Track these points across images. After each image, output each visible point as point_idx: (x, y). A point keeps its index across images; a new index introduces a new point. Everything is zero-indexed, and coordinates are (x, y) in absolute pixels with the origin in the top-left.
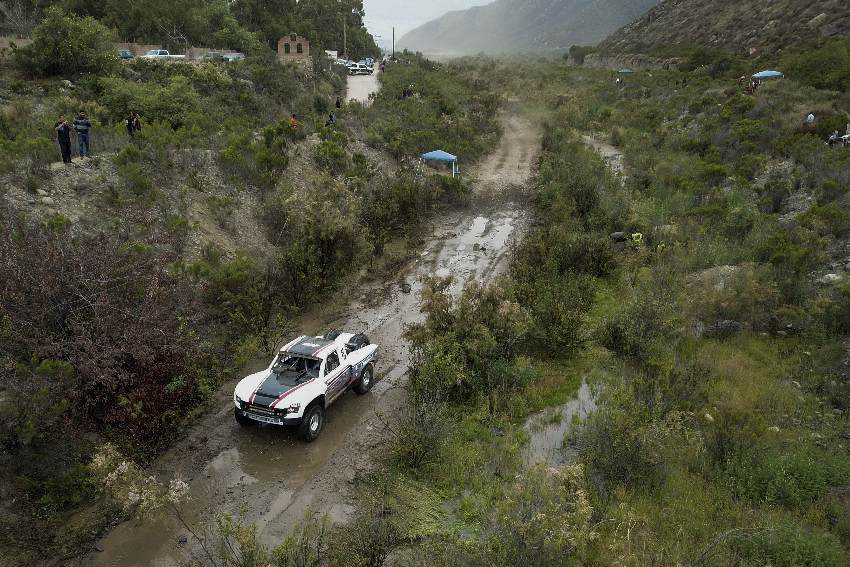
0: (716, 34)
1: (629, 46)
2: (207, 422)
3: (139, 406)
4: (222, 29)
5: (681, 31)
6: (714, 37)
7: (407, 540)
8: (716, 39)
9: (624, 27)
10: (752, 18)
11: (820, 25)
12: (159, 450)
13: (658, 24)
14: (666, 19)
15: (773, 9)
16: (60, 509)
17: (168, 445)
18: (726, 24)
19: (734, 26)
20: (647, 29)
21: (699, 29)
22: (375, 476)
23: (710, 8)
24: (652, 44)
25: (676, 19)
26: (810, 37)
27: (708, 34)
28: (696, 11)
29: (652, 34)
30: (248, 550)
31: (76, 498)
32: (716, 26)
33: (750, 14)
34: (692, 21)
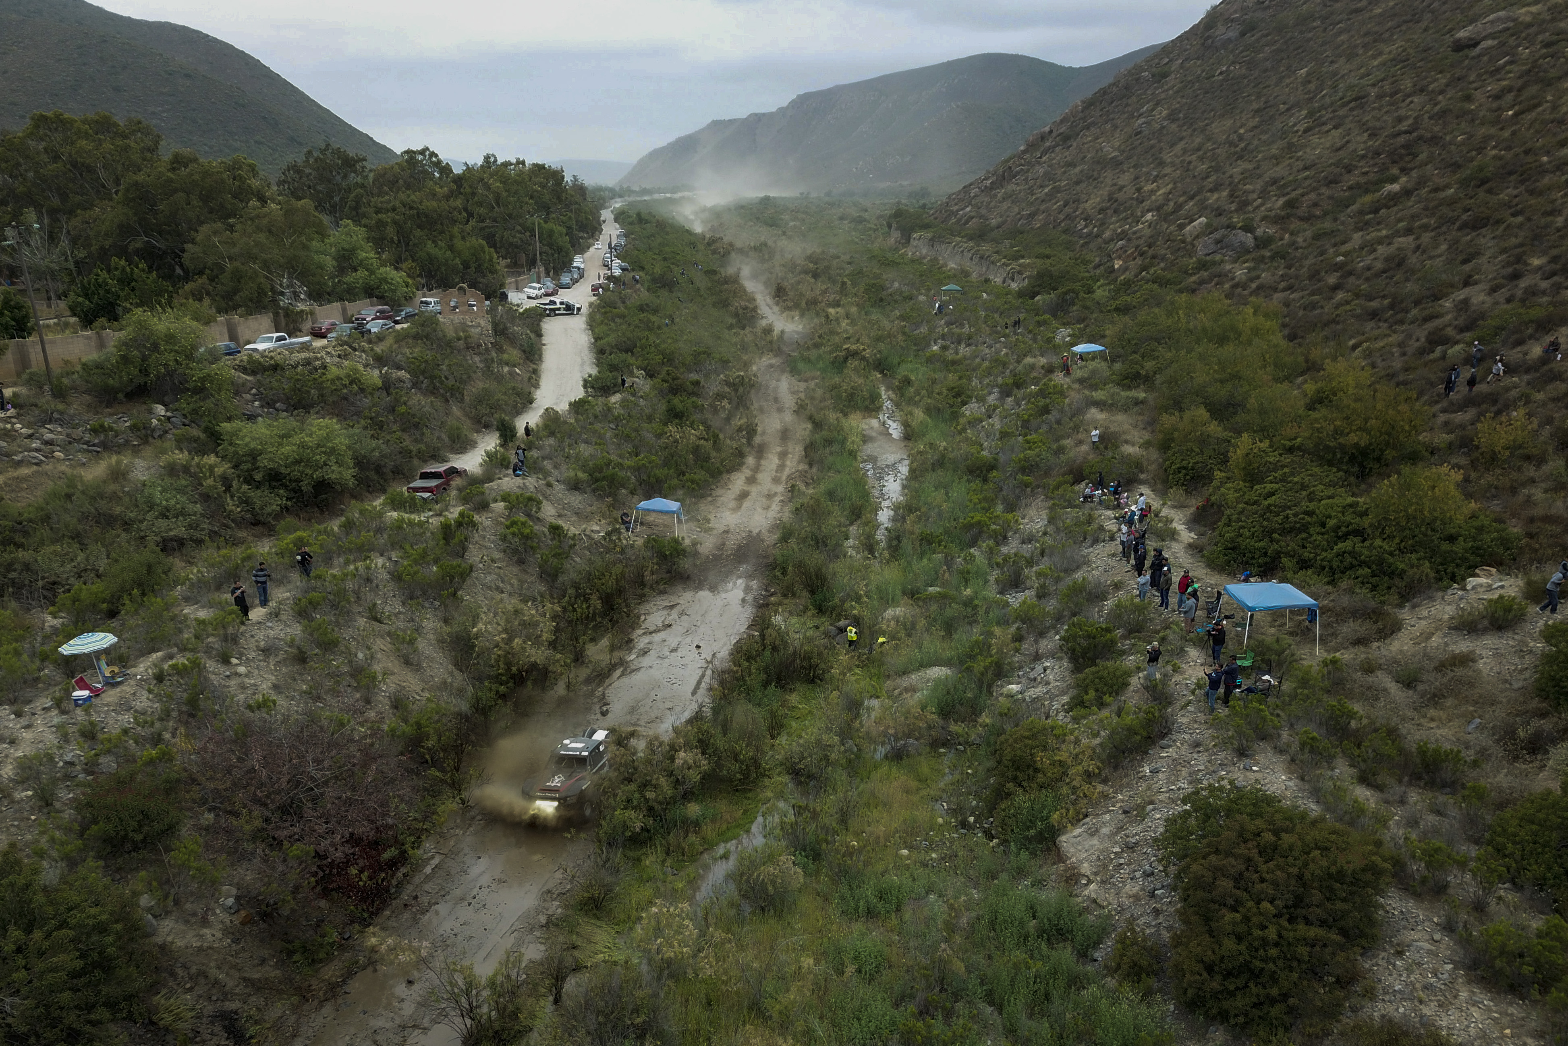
0: (1085, 220)
1: (974, 220)
2: (417, 879)
3: (365, 876)
4: (356, 270)
5: (1043, 207)
6: (1083, 223)
7: (586, 967)
8: (1086, 226)
9: (971, 184)
10: (1132, 199)
11: (1197, 237)
12: (378, 909)
13: (1014, 187)
14: (1026, 180)
15: (1159, 188)
16: (310, 965)
17: (384, 904)
18: (1099, 203)
19: (1107, 208)
20: (1000, 193)
21: (1065, 206)
22: (563, 919)
23: (1082, 171)
24: (1004, 223)
25: (1039, 182)
26: (1183, 256)
27: (1076, 217)
28: (1064, 173)
29: (1005, 206)
30: (468, 980)
31: (322, 955)
32: (1087, 205)
33: (1130, 191)
34: (1057, 190)
